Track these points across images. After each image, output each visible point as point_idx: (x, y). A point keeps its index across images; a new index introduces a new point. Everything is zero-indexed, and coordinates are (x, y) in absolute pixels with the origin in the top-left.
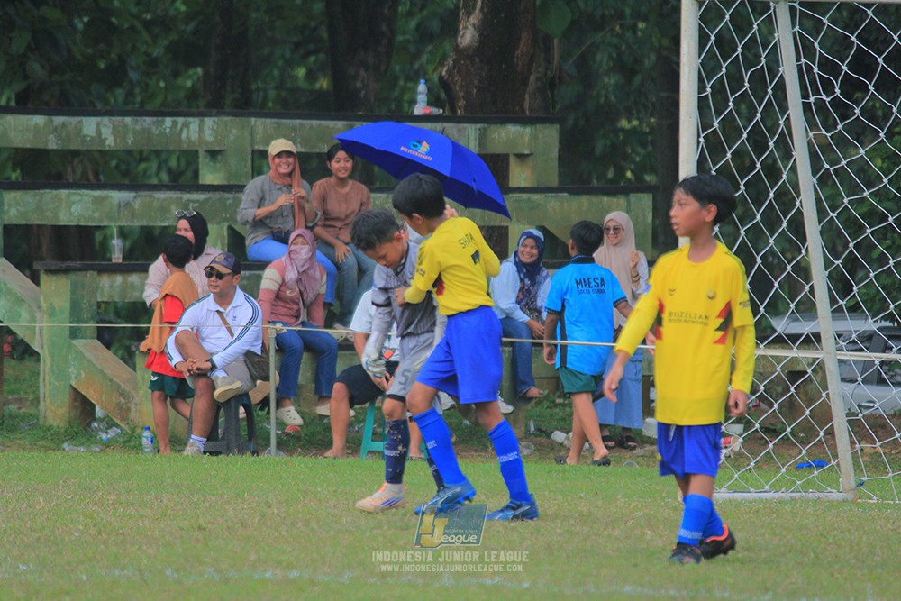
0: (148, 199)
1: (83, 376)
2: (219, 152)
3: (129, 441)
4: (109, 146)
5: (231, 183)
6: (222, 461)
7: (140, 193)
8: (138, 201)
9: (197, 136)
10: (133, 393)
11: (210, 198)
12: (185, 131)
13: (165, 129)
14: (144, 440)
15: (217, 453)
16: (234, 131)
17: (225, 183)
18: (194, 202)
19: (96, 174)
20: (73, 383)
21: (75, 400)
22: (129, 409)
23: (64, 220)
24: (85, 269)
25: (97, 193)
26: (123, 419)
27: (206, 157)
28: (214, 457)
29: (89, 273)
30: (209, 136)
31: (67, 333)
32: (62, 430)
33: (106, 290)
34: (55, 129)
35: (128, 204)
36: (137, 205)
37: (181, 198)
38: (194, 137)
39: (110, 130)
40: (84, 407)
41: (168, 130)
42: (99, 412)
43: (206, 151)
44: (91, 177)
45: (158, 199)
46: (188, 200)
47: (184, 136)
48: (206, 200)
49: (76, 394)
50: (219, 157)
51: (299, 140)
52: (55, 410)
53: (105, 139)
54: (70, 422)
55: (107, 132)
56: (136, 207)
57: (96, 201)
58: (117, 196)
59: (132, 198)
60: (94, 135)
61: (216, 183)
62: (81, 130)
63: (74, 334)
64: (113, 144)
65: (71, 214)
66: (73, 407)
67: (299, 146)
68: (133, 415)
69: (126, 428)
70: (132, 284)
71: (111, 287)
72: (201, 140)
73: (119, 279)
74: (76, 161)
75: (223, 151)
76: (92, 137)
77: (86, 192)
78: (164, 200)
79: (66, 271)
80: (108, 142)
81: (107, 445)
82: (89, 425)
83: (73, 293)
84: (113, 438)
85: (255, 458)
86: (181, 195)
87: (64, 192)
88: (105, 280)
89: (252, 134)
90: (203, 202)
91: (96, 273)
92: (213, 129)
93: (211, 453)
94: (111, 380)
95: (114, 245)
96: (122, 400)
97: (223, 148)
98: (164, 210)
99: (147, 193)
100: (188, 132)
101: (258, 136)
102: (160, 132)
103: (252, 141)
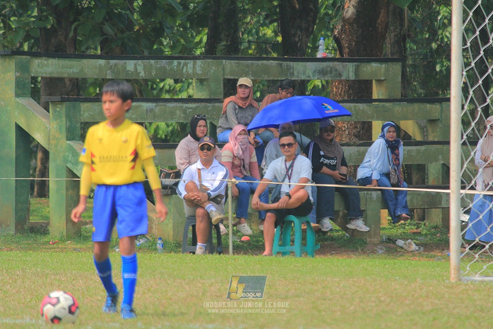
0: (163, 107)
2: (205, 80)
3: (152, 246)
4: (142, 77)
5: (212, 98)
7: (158, 104)
8: (158, 108)
9: (192, 71)
10: (154, 218)
11: (199, 106)
12: (185, 68)
13: (173, 67)
14: (158, 245)
16: (214, 68)
17: (208, 97)
18: (191, 108)
22: (152, 228)
27: (197, 83)
30: (199, 70)
32: (114, 240)
34: (111, 67)
35: (152, 110)
36: (157, 110)
37: (183, 106)
38: (190, 71)
39: (142, 67)
41: (175, 67)
43: (197, 79)
45: (169, 107)
46: (186, 107)
47: (184, 70)
48: (197, 107)
50: (205, 82)
51: (250, 72)
53: (140, 72)
55: (140, 69)
56: (157, 112)
58: (145, 105)
59: (154, 107)
60: (133, 70)
61: (203, 98)
62: (125, 68)
64: (144, 75)
67: (251, 76)
68: (154, 231)
69: (150, 238)
72: (195, 74)
76: (132, 72)
78: (173, 107)
80: (141, 75)
81: (139, 248)
86: (182, 105)
89: (223, 69)
90: (194, 108)
92: (201, 67)
97: (207, 77)
98: (172, 113)
99: (163, 104)
100: (187, 68)
101: (227, 71)
102: (171, 68)
103: (223, 74)
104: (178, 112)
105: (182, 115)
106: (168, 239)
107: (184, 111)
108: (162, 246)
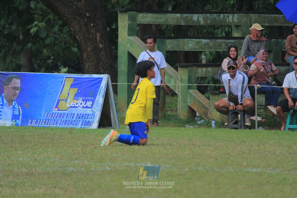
0: (214, 42)
1: (192, 102)
2: (239, 26)
3: (207, 124)
4: (201, 24)
5: (243, 36)
6: (238, 131)
7: (212, 40)
8: (211, 43)
9: (232, 20)
10: (209, 108)
11: (236, 42)
12: (228, 19)
13: (221, 18)
14: (212, 124)
15: (237, 129)
16: (245, 19)
17: (241, 36)
18: (231, 43)
19: (198, 34)
20: (189, 104)
21: (190, 110)
22: (207, 113)
23: (186, 49)
24: (193, 66)
25: (197, 40)
26: (206, 116)
27: (235, 28)
28: (236, 130)
29: (194, 67)
30: (236, 20)
31: (187, 87)
32: (185, 120)
33: (200, 73)
34: (184, 18)
35: (208, 44)
36: (211, 44)
37: (226, 42)
38: (231, 21)
39: (202, 18)
40: (192, 112)
41: (222, 18)
42: (197, 114)
43: (234, 25)
44: (196, 35)
45: (218, 42)
46: (228, 42)
47: (227, 20)
48: (234, 42)
49: (190, 108)
50: (239, 28)
51: (267, 21)
52: (183, 113)
53: (201, 21)
54: (188, 117)
55: (201, 19)
56: (211, 45)
57: (197, 43)
58: (204, 41)
59: (209, 42)
60: (197, 20)
61: (238, 36)
62: (192, 19)
63: (189, 88)
64: (203, 23)
65: (189, 47)
66: (189, 112)
67: (267, 23)
68: (209, 115)
69: (207, 120)
70: (209, 71)
71: (202, 72)
72: (233, 22)
73: (204, 69)
74: (191, 29)
75: (241, 25)
76: (196, 21)
77: (193, 40)
78: (220, 42)
79: (187, 67)
80: (201, 23)
81: (200, 125)
82: (194, 118)
83: (189, 74)
84: (202, 123)
85: (250, 130)
86: (226, 41)
87: (186, 40)
88: (200, 70)
89: (251, 20)
90: (233, 43)
91: (196, 67)
92: (237, 18)
93: (235, 129)
94: (202, 104)
95: (203, 58)
96: (205, 110)
97: (240, 24)
98: (220, 46)
99: (214, 40)
100: (229, 19)
101: (252, 20)
102: (219, 19)
103: (251, 22)
104: (223, 45)
105: (226, 47)
106: (217, 120)
107: (227, 44)
108: (215, 124)
